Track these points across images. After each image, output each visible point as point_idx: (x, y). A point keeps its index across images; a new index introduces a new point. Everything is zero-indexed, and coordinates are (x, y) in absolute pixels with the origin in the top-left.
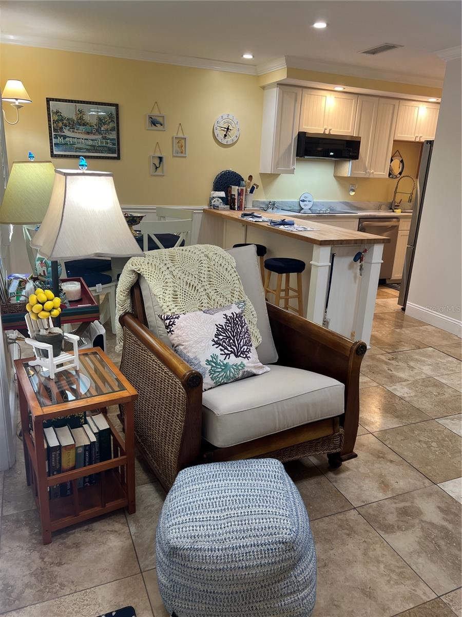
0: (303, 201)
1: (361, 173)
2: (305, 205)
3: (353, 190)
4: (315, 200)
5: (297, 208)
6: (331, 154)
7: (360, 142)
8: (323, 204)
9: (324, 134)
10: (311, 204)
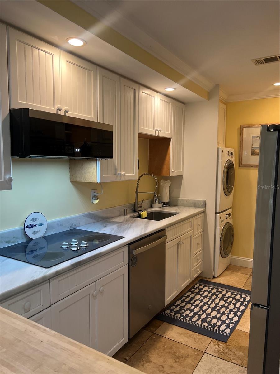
0: (31, 226)
1: (110, 177)
2: (35, 233)
3: (96, 197)
4: (49, 221)
5: (21, 241)
6: (77, 150)
7: (113, 132)
8: (60, 224)
9: (57, 115)
10: (44, 228)
